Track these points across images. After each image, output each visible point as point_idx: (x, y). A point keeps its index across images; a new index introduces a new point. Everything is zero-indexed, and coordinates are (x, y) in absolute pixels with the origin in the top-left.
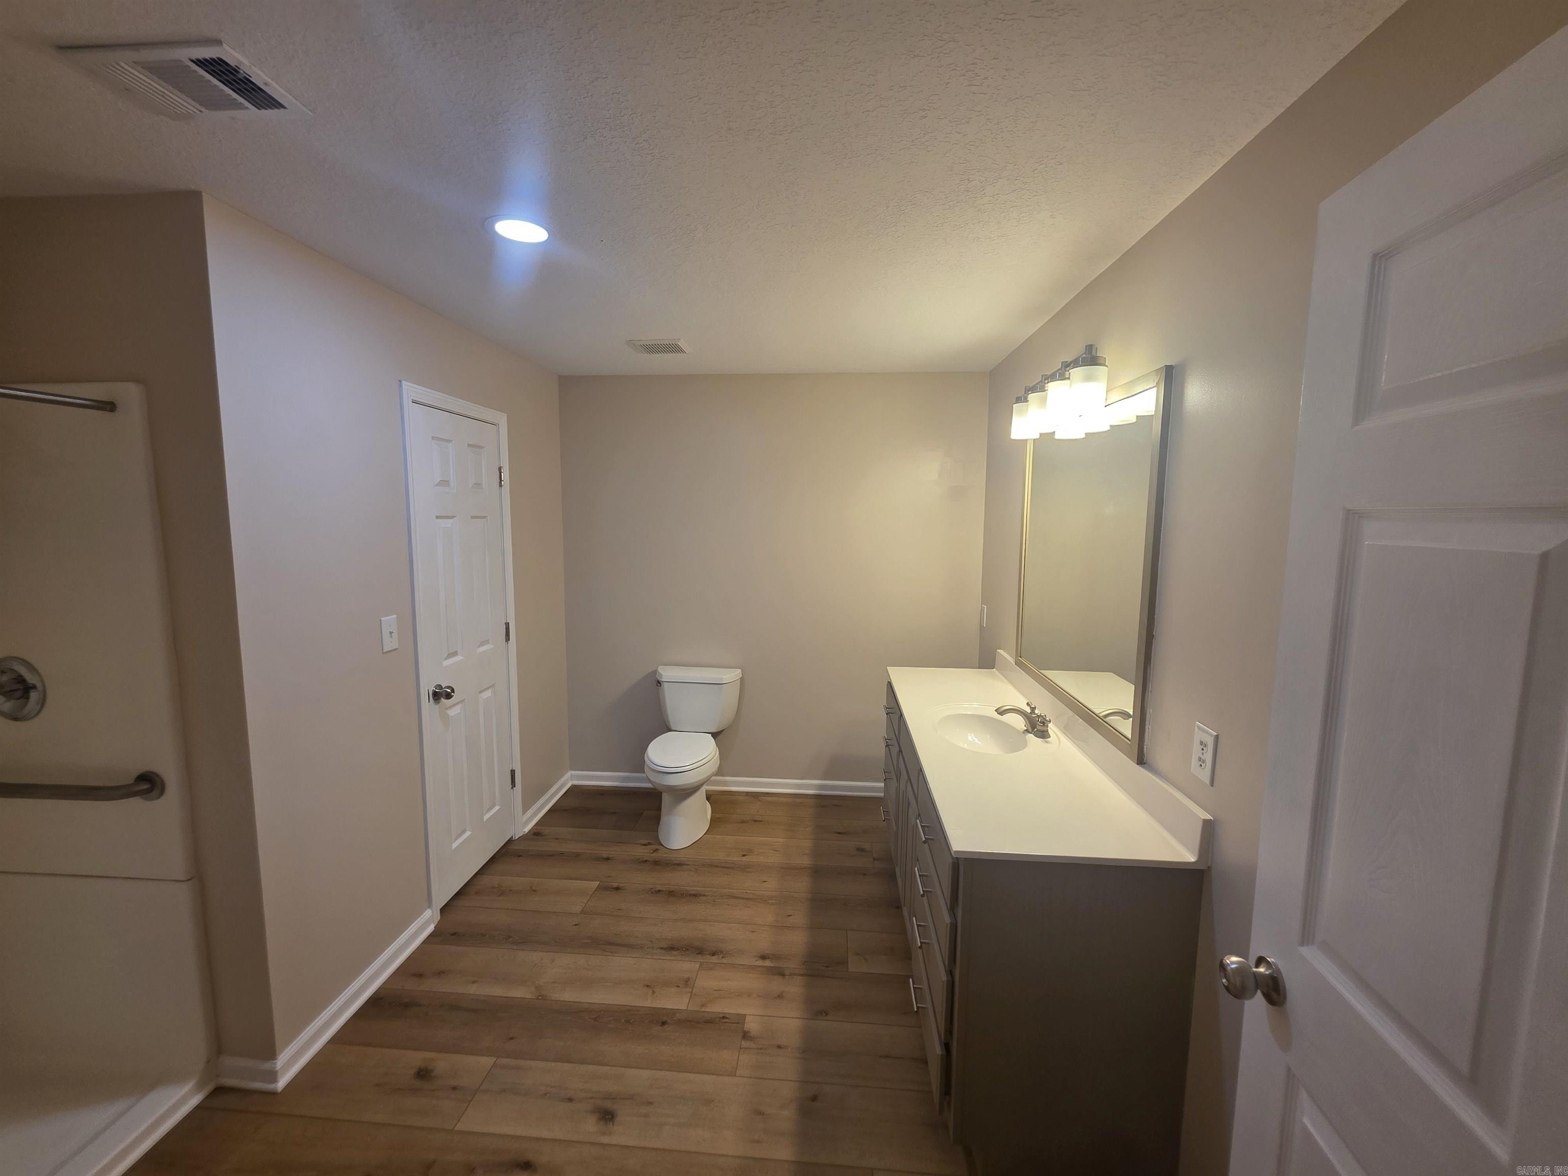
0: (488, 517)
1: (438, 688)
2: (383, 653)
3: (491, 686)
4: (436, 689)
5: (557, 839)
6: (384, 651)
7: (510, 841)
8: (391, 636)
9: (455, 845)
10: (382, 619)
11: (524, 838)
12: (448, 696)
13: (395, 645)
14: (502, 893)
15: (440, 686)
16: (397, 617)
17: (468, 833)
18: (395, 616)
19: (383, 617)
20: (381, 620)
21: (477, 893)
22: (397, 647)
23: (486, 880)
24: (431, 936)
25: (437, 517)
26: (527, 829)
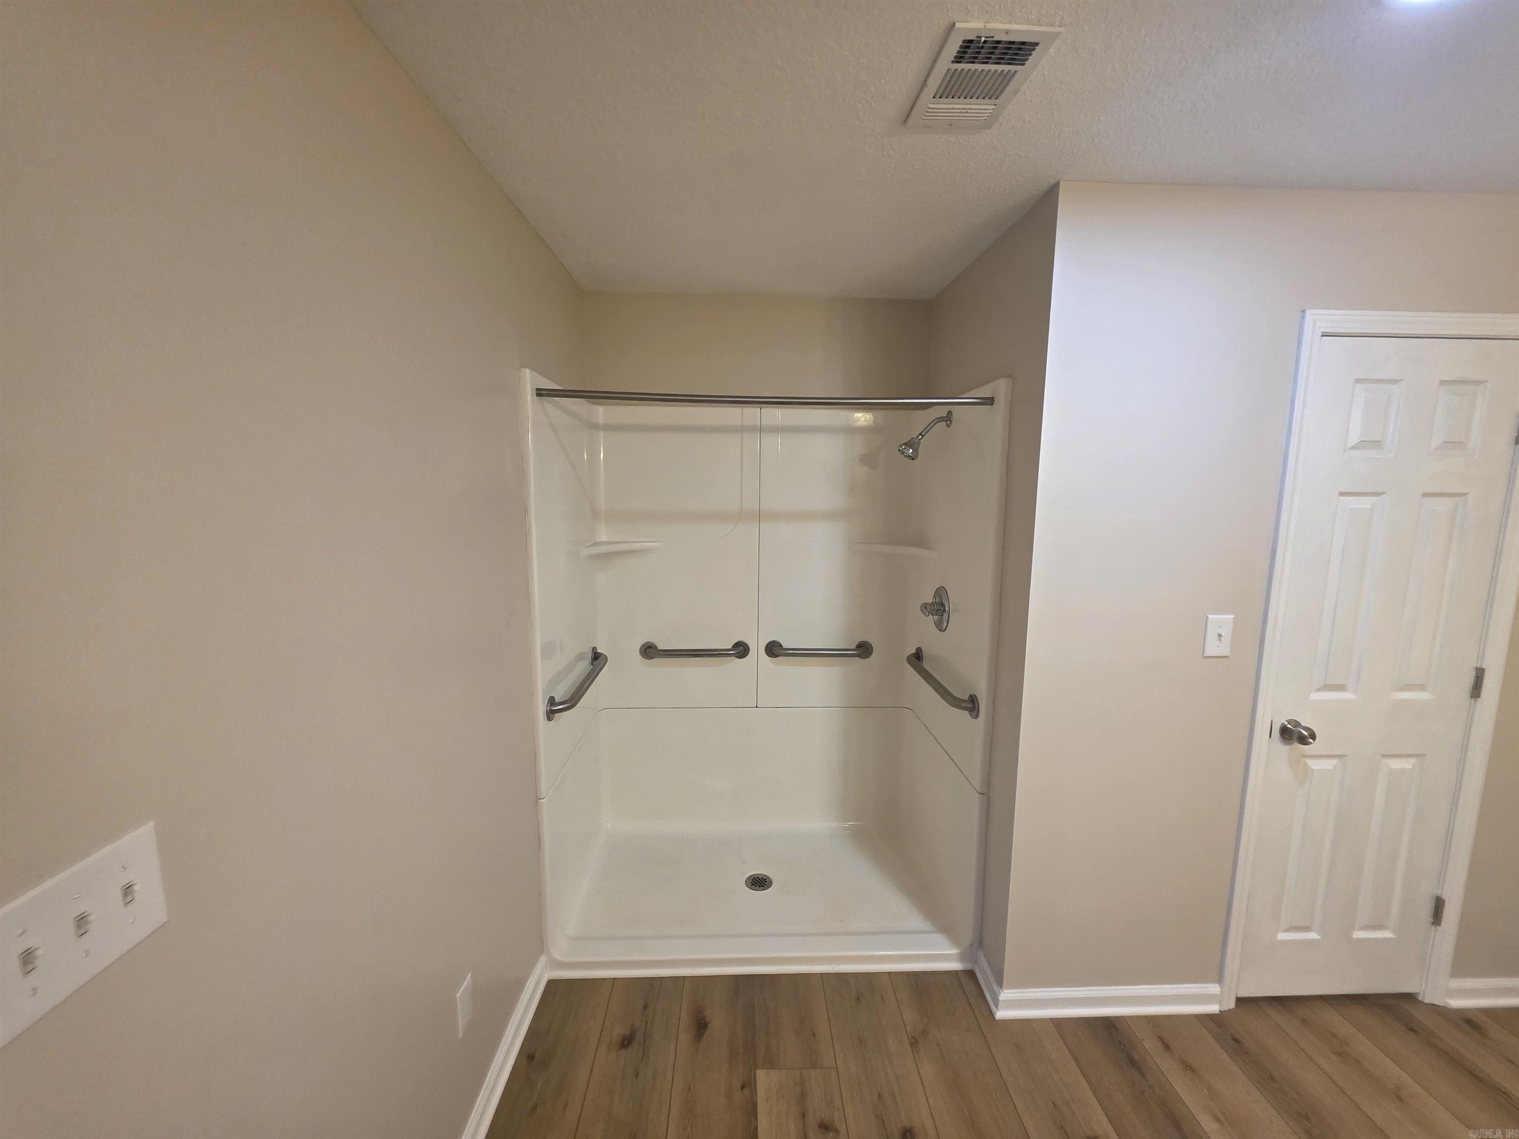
0: (1470, 496)
1: (1292, 724)
2: (1203, 657)
3: (1417, 756)
4: (1289, 723)
5: (1511, 1062)
6: (1204, 656)
7: (1410, 997)
8: (1220, 639)
9: (1282, 936)
10: (1210, 616)
11: (1435, 1009)
12: (1303, 740)
13: (1224, 650)
14: (1341, 1055)
15: (1297, 724)
16: (1234, 618)
17: (1313, 936)
18: (1233, 616)
19: (1210, 614)
20: (1207, 617)
21: (1304, 1021)
22: (1228, 655)
23: (1331, 1017)
24: (1210, 1017)
25: (1342, 494)
26: (1456, 1003)
